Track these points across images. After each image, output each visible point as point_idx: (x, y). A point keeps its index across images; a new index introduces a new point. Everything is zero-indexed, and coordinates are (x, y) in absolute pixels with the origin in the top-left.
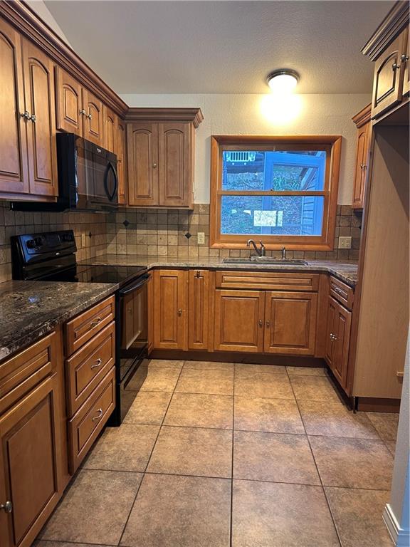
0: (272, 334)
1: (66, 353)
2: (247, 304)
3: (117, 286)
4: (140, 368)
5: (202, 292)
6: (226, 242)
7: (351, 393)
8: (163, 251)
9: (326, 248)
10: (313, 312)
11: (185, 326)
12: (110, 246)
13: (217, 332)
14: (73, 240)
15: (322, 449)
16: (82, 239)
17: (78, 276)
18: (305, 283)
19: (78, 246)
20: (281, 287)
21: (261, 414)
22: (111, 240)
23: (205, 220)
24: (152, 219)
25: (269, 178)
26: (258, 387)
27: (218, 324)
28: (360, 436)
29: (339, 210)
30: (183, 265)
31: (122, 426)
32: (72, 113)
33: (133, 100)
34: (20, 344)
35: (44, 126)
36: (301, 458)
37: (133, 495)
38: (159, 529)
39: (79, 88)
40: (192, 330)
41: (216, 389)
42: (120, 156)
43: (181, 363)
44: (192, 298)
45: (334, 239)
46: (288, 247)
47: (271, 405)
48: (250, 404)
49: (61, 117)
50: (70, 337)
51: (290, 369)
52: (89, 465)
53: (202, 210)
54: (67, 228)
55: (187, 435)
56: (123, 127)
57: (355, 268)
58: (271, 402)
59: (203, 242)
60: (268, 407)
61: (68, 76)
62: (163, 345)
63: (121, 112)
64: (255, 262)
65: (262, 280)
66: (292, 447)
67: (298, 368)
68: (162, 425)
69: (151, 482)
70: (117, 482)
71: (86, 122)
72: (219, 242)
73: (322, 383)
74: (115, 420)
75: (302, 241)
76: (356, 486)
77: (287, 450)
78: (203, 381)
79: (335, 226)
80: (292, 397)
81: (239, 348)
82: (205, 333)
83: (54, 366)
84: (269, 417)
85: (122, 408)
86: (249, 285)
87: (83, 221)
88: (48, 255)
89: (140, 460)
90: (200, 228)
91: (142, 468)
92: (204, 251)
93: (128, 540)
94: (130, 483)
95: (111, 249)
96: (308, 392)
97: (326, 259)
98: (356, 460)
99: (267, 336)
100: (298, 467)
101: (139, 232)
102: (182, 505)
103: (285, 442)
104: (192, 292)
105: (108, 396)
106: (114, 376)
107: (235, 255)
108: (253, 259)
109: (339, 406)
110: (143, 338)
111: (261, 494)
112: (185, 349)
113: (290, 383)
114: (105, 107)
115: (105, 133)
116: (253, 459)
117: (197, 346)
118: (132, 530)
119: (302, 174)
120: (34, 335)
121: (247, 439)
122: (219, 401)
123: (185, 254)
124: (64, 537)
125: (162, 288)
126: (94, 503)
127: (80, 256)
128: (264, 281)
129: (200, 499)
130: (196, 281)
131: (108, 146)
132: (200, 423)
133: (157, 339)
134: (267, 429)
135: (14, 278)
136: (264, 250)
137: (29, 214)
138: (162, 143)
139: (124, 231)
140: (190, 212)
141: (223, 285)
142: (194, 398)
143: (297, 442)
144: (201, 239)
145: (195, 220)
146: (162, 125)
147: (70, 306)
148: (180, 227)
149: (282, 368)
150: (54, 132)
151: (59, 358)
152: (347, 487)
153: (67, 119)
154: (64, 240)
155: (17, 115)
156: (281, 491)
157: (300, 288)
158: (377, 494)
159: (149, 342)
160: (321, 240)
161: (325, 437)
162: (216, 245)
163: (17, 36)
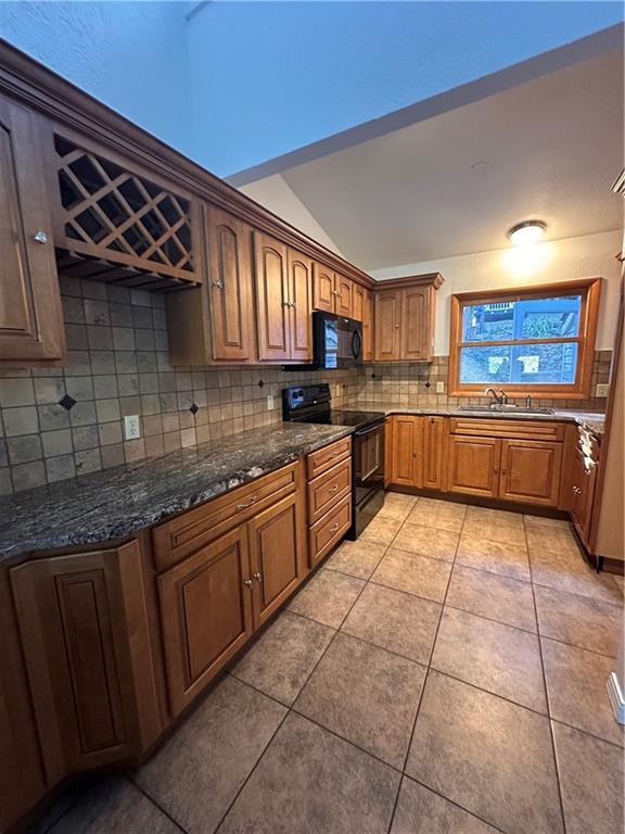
0: (508, 482)
1: (308, 478)
2: (481, 450)
3: (353, 428)
4: (376, 497)
5: (436, 436)
6: (466, 390)
7: (593, 550)
8: (405, 399)
9: (581, 396)
10: (557, 462)
11: (420, 466)
12: (360, 395)
13: (451, 474)
14: (328, 391)
15: (548, 600)
16: (336, 391)
17: (332, 419)
18: (548, 433)
19: (333, 395)
20: (520, 435)
21: (486, 555)
22: (362, 389)
23: (444, 370)
24: (395, 372)
25: (519, 327)
26: (488, 530)
27: (452, 467)
28: (599, 597)
29: (597, 356)
30: (419, 411)
31: (357, 541)
32: (326, 295)
33: (380, 275)
34: (271, 467)
35: (303, 310)
36: (520, 604)
37: (356, 596)
38: (371, 627)
39: (331, 274)
40: (426, 469)
41: (444, 525)
42: (367, 322)
43: (416, 499)
44: (426, 442)
45: (591, 387)
46: (532, 395)
47: (498, 548)
48: (476, 544)
49: (317, 299)
50: (311, 467)
51: (528, 517)
52: (328, 565)
53: (441, 362)
54: (325, 382)
55: (410, 559)
56: (371, 298)
57: (601, 417)
58: (500, 545)
59: (442, 391)
60: (494, 549)
61: (323, 268)
62: (400, 481)
63: (370, 286)
64: (495, 410)
65: (498, 427)
66: (512, 591)
67: (537, 518)
68: (389, 548)
69: (371, 590)
70: (346, 583)
71: (338, 299)
72: (458, 390)
73: (562, 536)
74: (351, 535)
75: (551, 389)
76: (580, 645)
77: (506, 593)
78: (434, 516)
79: (592, 373)
80: (524, 544)
81: (473, 491)
82: (438, 474)
83: (297, 486)
84: (493, 559)
85: (358, 527)
86: (483, 432)
87: (338, 376)
88: (309, 403)
89: (366, 571)
90: (439, 378)
91: (366, 577)
92: (443, 399)
93: (346, 628)
94: (356, 587)
95: (361, 398)
96: (544, 543)
97: (579, 408)
98: (588, 620)
99: (503, 483)
100: (515, 611)
101: (384, 382)
102: (395, 614)
103: (506, 585)
104: (427, 435)
105: (345, 515)
106: (350, 500)
107: (474, 402)
108: (493, 406)
109: (580, 563)
110: (380, 471)
111: (469, 625)
112: (420, 486)
113: (525, 530)
114: (355, 285)
115: (354, 306)
116: (469, 593)
117: (431, 485)
118: (350, 621)
119: (564, 319)
120: (282, 461)
121: (465, 574)
122: (445, 536)
123: (424, 402)
124: (301, 612)
125: (399, 431)
126: (326, 594)
127: (334, 404)
128: (501, 429)
129: (411, 613)
130: (430, 427)
131: (357, 317)
132: (423, 551)
133: (394, 475)
134: (488, 569)
135: (284, 420)
136: (506, 399)
137: (295, 373)
138: (404, 307)
139: (371, 382)
140: (430, 364)
141: (457, 431)
142: (421, 529)
143: (519, 587)
144: (440, 387)
145: (435, 371)
146: (404, 292)
147: (312, 443)
148: (420, 378)
149: (520, 516)
150: (311, 311)
151: (302, 480)
152: (568, 643)
153: (321, 300)
154: (321, 391)
155: (283, 304)
156: (490, 628)
157: (541, 437)
158: (606, 660)
159: (386, 477)
160: (574, 388)
161: (553, 590)
162: (455, 393)
163: (284, 248)
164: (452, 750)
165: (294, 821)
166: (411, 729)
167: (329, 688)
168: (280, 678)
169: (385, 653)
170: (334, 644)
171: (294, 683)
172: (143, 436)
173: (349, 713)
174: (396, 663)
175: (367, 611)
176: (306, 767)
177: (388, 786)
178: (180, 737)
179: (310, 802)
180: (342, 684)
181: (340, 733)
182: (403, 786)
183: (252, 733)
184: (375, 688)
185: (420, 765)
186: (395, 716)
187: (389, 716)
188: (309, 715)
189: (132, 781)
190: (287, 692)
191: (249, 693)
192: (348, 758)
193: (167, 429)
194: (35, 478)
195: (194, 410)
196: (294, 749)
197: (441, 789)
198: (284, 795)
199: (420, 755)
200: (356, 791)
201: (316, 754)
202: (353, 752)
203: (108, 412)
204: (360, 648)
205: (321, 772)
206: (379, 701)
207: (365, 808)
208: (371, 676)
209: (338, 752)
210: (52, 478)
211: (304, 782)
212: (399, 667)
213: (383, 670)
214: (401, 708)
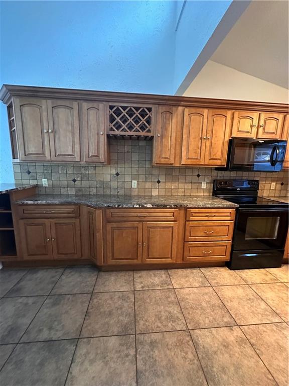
16: (271, 185)
31: (232, 271)
34: (158, 206)
35: (218, 139)
37: (197, 286)
38: (187, 299)
39: (254, 115)
50: (188, 215)
52: (203, 269)
61: (245, 112)
69: (208, 290)
70: (201, 279)
89: (217, 283)
91: (214, 285)
102: (204, 305)
115: (284, 130)
118: (182, 290)
120: (165, 206)
124: (171, 274)
126: (187, 277)
129: (213, 311)
135: (213, 195)
151: (182, 219)
153: (239, 131)
155: (202, 138)
164: (156, 352)
165: (106, 308)
166: (153, 331)
167: (149, 297)
168: (141, 283)
169: (180, 309)
170: (166, 290)
171: (143, 287)
172: (138, 188)
173: (145, 307)
174: (178, 315)
175: (193, 294)
176: (120, 304)
177: (128, 330)
178: (111, 273)
179: (113, 310)
180: (154, 300)
181: (136, 308)
182: (131, 336)
183: (122, 286)
184: (160, 312)
185: (142, 340)
186: (154, 323)
187: (153, 321)
188: (136, 296)
189: (99, 272)
190: (138, 287)
191: (132, 278)
192: (130, 314)
193: (147, 187)
194: (108, 192)
195: (159, 182)
196: (124, 298)
197: (138, 351)
198: (111, 302)
199: (146, 338)
200: (122, 320)
201: (126, 305)
202: (132, 315)
203: (128, 178)
204: (173, 299)
205: (121, 308)
206: (156, 315)
207: (118, 326)
208: (164, 308)
209: (130, 310)
210: (111, 193)
211: (117, 305)
212: (177, 317)
213: (170, 312)
214: (160, 325)
